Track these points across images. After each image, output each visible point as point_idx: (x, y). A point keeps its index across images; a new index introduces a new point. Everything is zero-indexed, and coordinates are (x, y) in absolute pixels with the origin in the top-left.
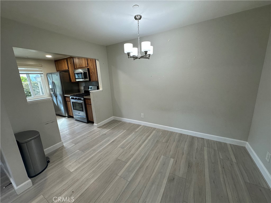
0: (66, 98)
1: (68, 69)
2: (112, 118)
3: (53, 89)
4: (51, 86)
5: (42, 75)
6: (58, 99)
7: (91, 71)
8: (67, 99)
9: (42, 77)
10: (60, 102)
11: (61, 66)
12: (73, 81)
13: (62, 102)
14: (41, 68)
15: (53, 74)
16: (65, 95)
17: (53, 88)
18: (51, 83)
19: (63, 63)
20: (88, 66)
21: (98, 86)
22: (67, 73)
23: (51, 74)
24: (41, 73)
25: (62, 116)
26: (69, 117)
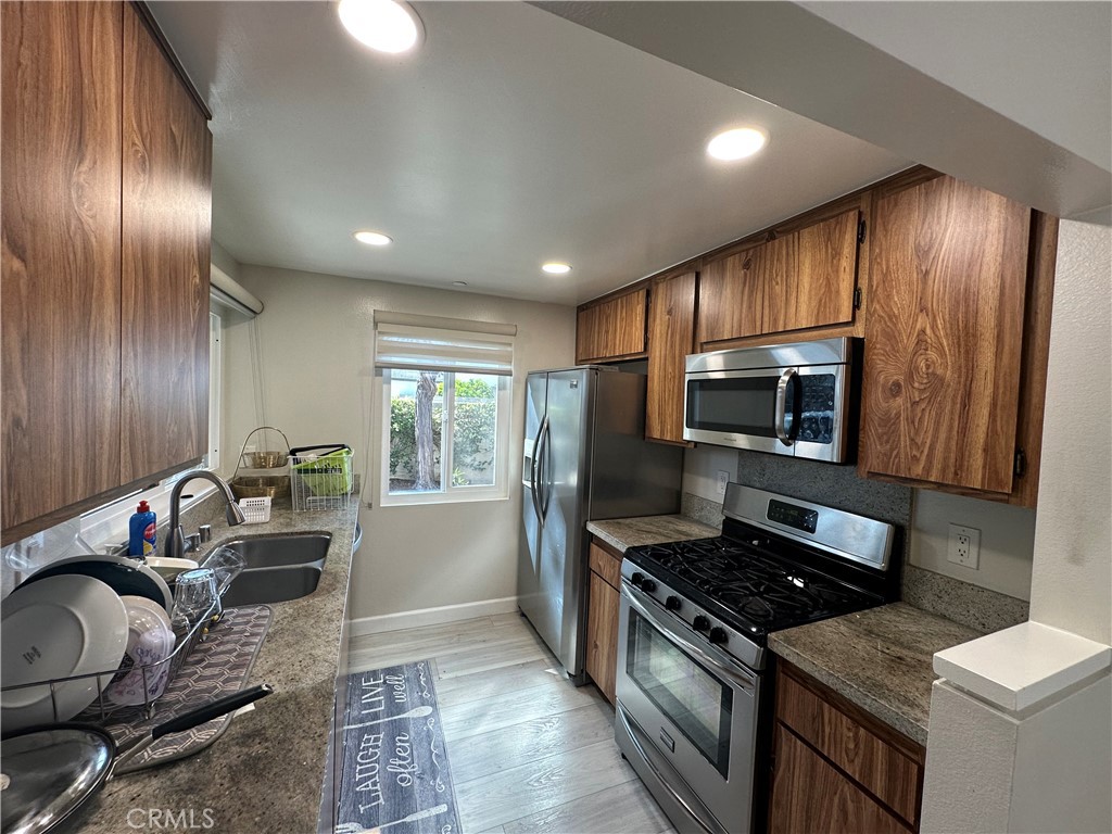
0: (594, 548)
1: (640, 348)
3: (534, 461)
4: (533, 442)
5: (508, 377)
6: (550, 533)
7: (889, 371)
8: (598, 558)
9: (502, 392)
10: (556, 561)
11: (607, 332)
12: (656, 435)
13: (563, 561)
14: (510, 345)
15: (554, 378)
16: (591, 527)
17: (537, 459)
18: (534, 430)
19: (621, 313)
20: (853, 322)
21: (901, 518)
23: (547, 374)
24: (507, 367)
25: (545, 645)
26: (583, 680)
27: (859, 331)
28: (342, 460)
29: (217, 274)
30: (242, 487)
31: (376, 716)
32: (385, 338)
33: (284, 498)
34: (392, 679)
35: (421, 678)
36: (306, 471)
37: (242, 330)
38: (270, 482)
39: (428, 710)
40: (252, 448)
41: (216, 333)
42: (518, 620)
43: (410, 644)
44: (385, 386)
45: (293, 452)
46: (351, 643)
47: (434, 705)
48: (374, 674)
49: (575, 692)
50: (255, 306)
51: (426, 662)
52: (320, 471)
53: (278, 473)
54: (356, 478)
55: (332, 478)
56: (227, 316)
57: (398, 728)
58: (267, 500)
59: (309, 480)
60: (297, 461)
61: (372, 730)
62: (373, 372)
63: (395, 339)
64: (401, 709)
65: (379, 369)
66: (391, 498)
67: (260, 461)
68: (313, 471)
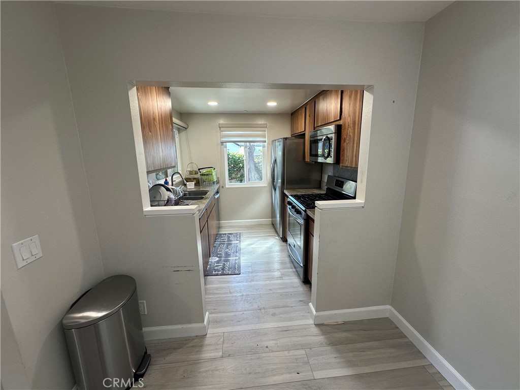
0: (285, 198)
1: (304, 130)
2: (385, 310)
5: (265, 143)
6: (277, 196)
7: (344, 136)
8: (286, 200)
9: (264, 148)
11: (297, 123)
12: (307, 160)
14: (265, 131)
15: (277, 142)
16: (285, 191)
19: (300, 117)
20: (340, 120)
22: (302, 140)
23: (275, 141)
24: (264, 139)
25: (276, 232)
26: (284, 240)
27: (341, 122)
28: (212, 171)
29: (175, 120)
30: (188, 180)
31: (224, 242)
32: (224, 133)
33: (198, 184)
34: (230, 236)
35: (238, 236)
36: (203, 175)
37: (183, 134)
38: (195, 179)
39: (238, 242)
40: (189, 169)
41: (177, 136)
42: (272, 226)
43: (237, 229)
44: (225, 149)
45: (199, 169)
46: (219, 228)
47: (240, 241)
48: (225, 234)
49: (282, 242)
50: (186, 126)
51: (240, 233)
52: (206, 175)
53: (196, 176)
54: (218, 178)
55: (209, 177)
56: (179, 130)
57: (229, 244)
58: (193, 183)
59: (204, 177)
60: (200, 172)
61: (223, 244)
62: (220, 144)
63: (227, 133)
64: (231, 241)
65: (222, 143)
66: (229, 184)
67: (191, 173)
68: (204, 175)
